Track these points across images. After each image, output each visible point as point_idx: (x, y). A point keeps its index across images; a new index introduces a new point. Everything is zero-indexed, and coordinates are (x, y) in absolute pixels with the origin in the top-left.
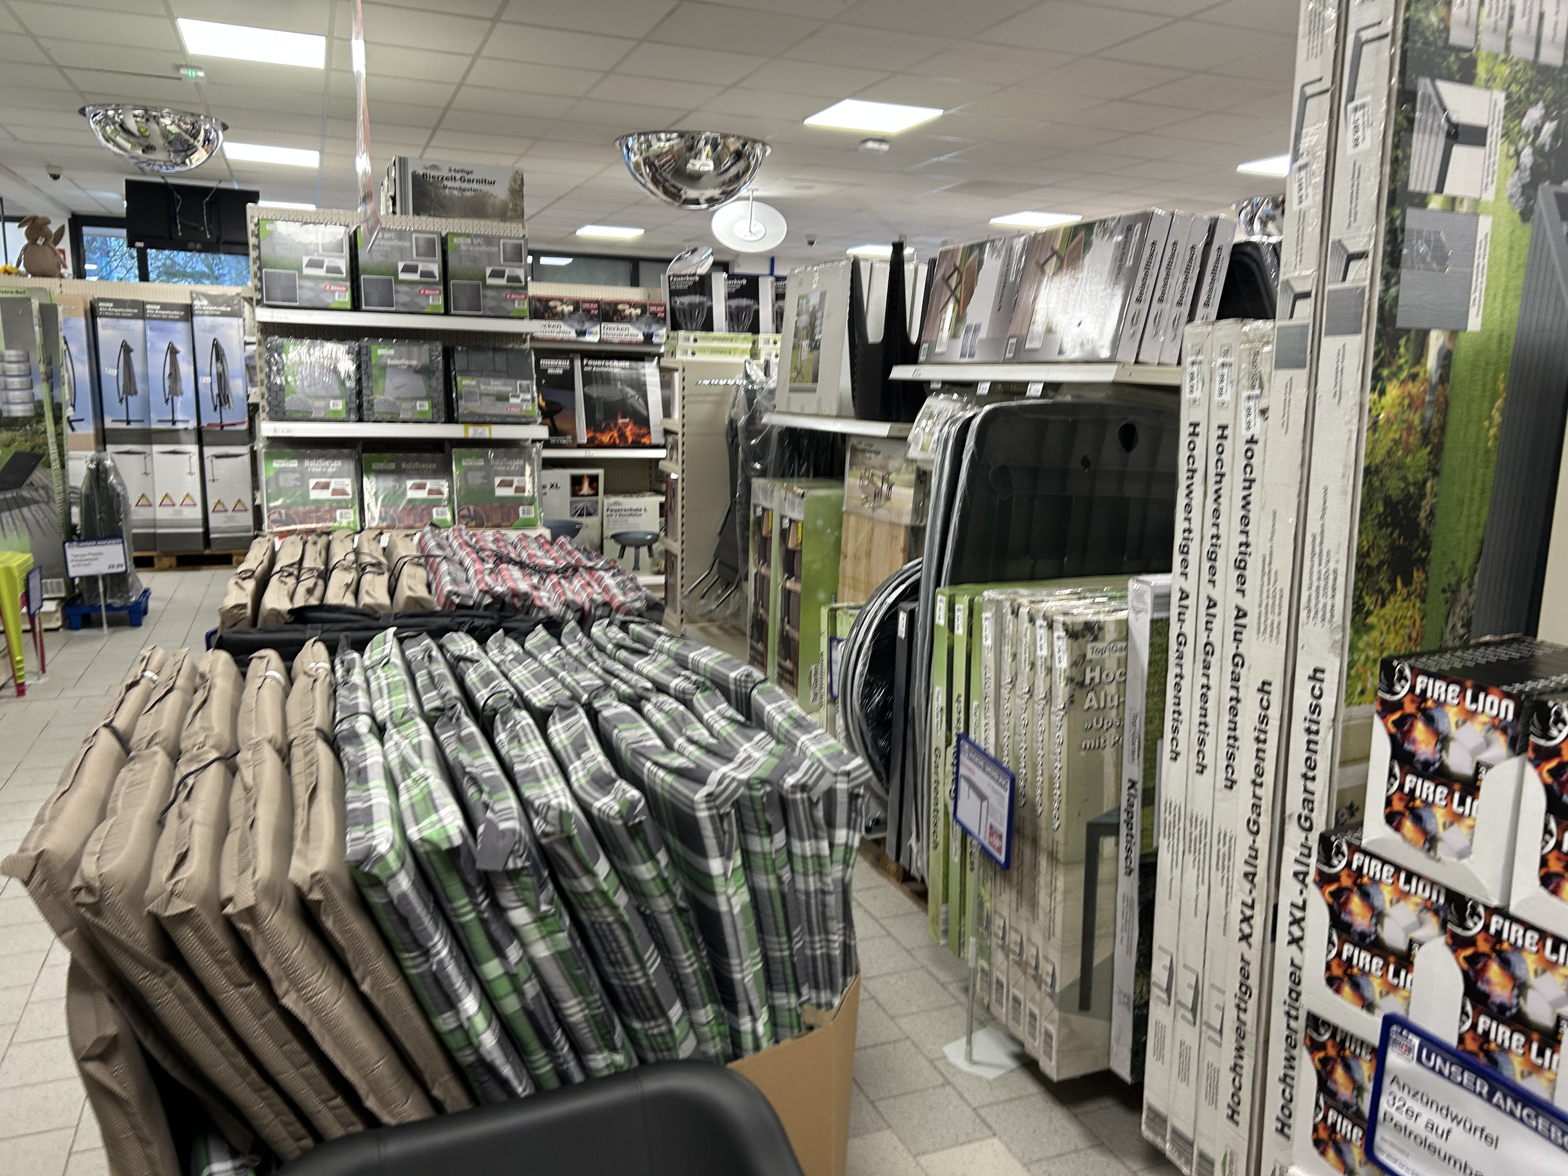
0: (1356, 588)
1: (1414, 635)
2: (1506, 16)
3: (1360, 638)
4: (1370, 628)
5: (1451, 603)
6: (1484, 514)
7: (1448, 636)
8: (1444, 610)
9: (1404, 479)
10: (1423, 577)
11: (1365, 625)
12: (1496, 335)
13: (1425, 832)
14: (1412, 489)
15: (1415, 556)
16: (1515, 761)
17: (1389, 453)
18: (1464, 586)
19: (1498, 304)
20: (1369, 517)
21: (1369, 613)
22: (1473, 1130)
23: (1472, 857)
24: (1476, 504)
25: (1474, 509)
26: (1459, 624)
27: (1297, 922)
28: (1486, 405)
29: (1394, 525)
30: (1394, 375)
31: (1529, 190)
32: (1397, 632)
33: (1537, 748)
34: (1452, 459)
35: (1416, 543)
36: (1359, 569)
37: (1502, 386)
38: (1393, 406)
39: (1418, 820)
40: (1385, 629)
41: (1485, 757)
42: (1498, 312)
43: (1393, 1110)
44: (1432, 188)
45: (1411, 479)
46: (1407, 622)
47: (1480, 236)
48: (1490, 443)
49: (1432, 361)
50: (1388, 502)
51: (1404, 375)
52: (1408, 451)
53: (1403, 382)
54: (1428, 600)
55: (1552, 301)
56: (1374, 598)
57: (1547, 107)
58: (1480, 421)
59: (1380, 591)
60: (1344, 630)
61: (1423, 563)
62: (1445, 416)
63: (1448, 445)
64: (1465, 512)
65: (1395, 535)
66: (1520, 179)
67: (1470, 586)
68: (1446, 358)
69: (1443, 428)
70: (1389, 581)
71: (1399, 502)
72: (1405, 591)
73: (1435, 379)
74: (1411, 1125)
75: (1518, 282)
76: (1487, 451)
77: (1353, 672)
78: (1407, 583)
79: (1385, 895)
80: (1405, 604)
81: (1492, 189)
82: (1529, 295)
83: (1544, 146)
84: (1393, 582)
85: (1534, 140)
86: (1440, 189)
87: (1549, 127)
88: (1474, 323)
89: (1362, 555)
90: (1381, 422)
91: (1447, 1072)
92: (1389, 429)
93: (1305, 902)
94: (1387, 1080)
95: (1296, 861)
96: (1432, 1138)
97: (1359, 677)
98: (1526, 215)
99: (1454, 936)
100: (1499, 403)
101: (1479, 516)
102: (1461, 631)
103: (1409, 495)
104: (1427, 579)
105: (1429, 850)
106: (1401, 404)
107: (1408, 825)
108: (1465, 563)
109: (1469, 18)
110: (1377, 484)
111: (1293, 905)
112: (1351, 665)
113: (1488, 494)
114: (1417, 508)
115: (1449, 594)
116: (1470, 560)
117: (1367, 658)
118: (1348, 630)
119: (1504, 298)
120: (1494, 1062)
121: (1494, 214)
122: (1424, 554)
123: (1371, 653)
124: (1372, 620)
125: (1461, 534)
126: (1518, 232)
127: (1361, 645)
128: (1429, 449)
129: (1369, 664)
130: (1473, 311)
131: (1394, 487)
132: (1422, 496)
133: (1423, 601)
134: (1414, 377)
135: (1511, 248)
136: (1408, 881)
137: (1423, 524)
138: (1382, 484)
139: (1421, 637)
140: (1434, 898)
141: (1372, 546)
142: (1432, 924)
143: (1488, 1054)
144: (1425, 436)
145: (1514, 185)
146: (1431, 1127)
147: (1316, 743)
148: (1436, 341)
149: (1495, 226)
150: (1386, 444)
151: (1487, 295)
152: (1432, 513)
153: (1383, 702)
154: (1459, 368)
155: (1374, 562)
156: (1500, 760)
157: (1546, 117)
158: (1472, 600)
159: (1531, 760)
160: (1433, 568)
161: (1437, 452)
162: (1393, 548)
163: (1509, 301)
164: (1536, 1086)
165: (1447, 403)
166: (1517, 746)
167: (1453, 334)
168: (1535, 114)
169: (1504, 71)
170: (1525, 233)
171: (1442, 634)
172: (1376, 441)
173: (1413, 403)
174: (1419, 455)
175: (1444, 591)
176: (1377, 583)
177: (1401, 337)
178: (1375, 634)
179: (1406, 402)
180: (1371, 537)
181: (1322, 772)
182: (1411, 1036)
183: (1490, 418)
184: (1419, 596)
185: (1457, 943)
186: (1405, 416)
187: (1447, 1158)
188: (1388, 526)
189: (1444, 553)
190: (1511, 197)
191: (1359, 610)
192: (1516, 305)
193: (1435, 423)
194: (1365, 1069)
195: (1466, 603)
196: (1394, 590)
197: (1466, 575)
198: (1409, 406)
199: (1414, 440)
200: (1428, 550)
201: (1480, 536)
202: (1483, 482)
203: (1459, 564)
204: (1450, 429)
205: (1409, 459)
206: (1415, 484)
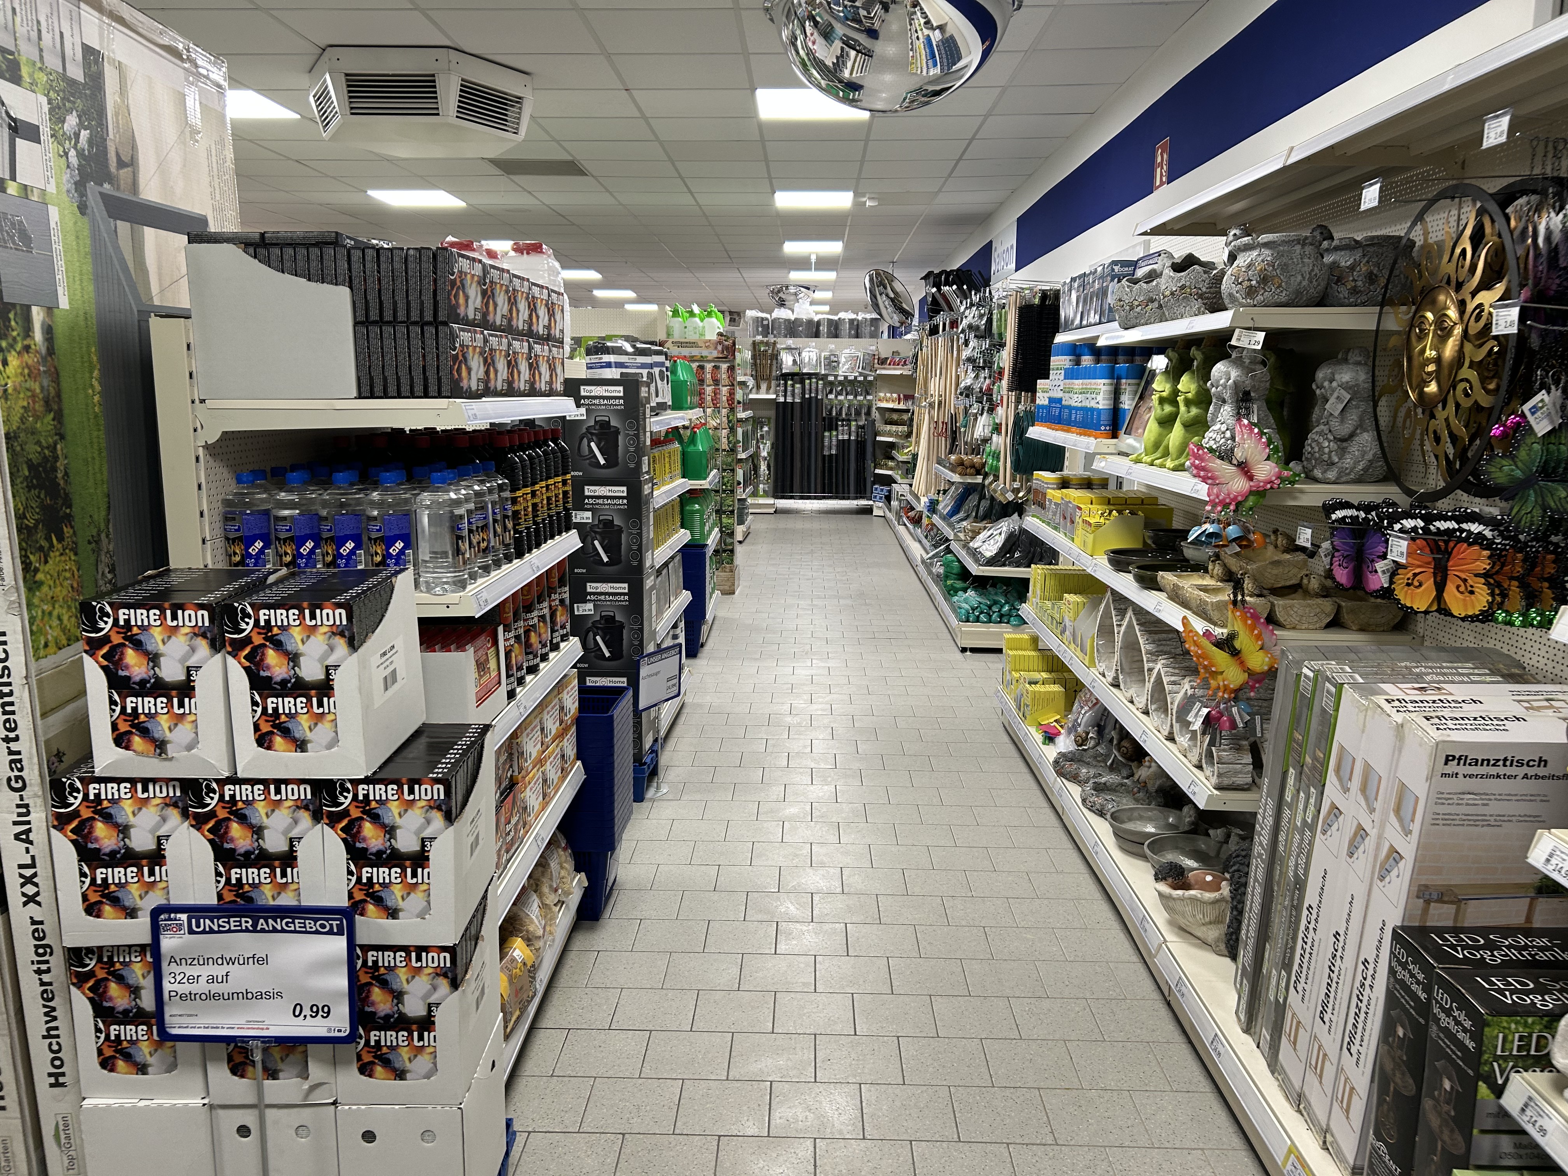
0: (21, 549)
1: (75, 585)
2: (35, 28)
3: (34, 595)
4: (40, 584)
5: (97, 551)
6: (105, 473)
7: (101, 582)
8: (93, 559)
9: (38, 443)
10: (71, 531)
11: (35, 582)
12: (81, 313)
13: (153, 740)
14: (46, 452)
15: (61, 513)
16: (219, 656)
17: (23, 420)
18: (103, 536)
19: (77, 286)
20: (18, 481)
21: (36, 570)
22: (246, 961)
23: (199, 746)
24: (97, 462)
25: (97, 467)
26: (107, 570)
27: (29, 881)
28: (87, 375)
29: (40, 487)
30: (12, 346)
31: (80, 186)
32: (61, 585)
33: (233, 642)
34: (72, 423)
35: (60, 502)
36: (19, 530)
37: (95, 358)
38: (16, 375)
39: (145, 732)
40: (52, 583)
41: (192, 662)
42: (78, 292)
43: (176, 987)
44: (7, 176)
45: (44, 444)
46: (68, 575)
47: (53, 225)
48: (96, 409)
49: (38, 335)
50: (31, 466)
51: (19, 347)
52: (37, 418)
53: (19, 353)
54: (79, 552)
55: (116, 286)
56: (37, 555)
57: (79, 117)
58: (85, 389)
59: (41, 549)
60: (17, 589)
61: (69, 518)
62: (58, 384)
63: (66, 412)
64: (91, 472)
65: (42, 496)
66: (72, 176)
67: (107, 536)
68: (49, 331)
69: (59, 395)
70: (46, 539)
71: (39, 465)
72: (60, 546)
73: (44, 351)
74: (195, 988)
75: (88, 268)
76: (96, 416)
77: (34, 628)
78: (60, 539)
79: (126, 811)
80: (63, 558)
81: (52, 181)
82: (98, 278)
83: (84, 150)
84: (48, 539)
85: (76, 144)
86: (13, 178)
87: (84, 134)
88: (64, 303)
89: (20, 517)
90: (10, 391)
91: (216, 928)
92: (18, 398)
93: (33, 857)
94: (164, 965)
95: (15, 823)
96: (215, 988)
97: (41, 631)
98: (83, 208)
99: (196, 816)
100: (96, 373)
101: (102, 474)
102: (109, 576)
103: (45, 457)
104: (74, 532)
105: (160, 755)
106: (22, 374)
107: (137, 741)
108: (100, 516)
109: (6, 24)
110: (18, 448)
111: (21, 866)
112: (32, 622)
113: (104, 454)
114: (55, 469)
115: (94, 545)
116: (103, 513)
117: (43, 612)
118: (22, 589)
119: (81, 280)
120: (250, 900)
121: (59, 205)
122: (68, 511)
123: (45, 607)
124: (40, 576)
125: (92, 491)
126: (79, 224)
127: (36, 601)
128: (52, 415)
129: (46, 618)
130: (60, 291)
131: (32, 450)
132: (56, 458)
133: (76, 554)
134: (27, 348)
135: (77, 237)
136: (145, 790)
137: (62, 482)
138: (22, 449)
139: (81, 585)
140: (171, 794)
141: (26, 508)
142: (174, 815)
143: (243, 896)
144: (47, 402)
145: (68, 181)
146: (212, 979)
147: (12, 704)
148: (38, 315)
149: (61, 214)
150: (18, 412)
151: (67, 277)
152: (66, 474)
153: (89, 641)
154: (60, 341)
155: (31, 523)
156: (206, 660)
157: (81, 125)
158: (111, 547)
159: (229, 653)
160: (77, 523)
161: (59, 417)
162: (43, 507)
163: (85, 284)
164: (287, 900)
165: (58, 374)
166: (216, 645)
167: (50, 310)
168: (72, 120)
169: (42, 78)
170: (84, 223)
171: (96, 580)
172: (9, 408)
173: (31, 373)
174: (45, 421)
175: (90, 543)
176: (37, 542)
177: (10, 311)
178: (45, 589)
179: (26, 371)
180: (23, 498)
181: (25, 728)
182: (179, 916)
183: (92, 386)
184: (71, 550)
185: (199, 822)
186: (28, 385)
187: (231, 996)
188: (35, 488)
189: (83, 509)
190: (68, 191)
191: (27, 568)
192: (91, 288)
193: (52, 392)
194: (138, 972)
195: (108, 552)
196: (52, 546)
197: (103, 526)
198: (29, 375)
199: (39, 407)
200: (70, 506)
201: (106, 490)
202: (99, 443)
203: (96, 517)
204: (64, 396)
205: (38, 425)
206: (47, 448)
